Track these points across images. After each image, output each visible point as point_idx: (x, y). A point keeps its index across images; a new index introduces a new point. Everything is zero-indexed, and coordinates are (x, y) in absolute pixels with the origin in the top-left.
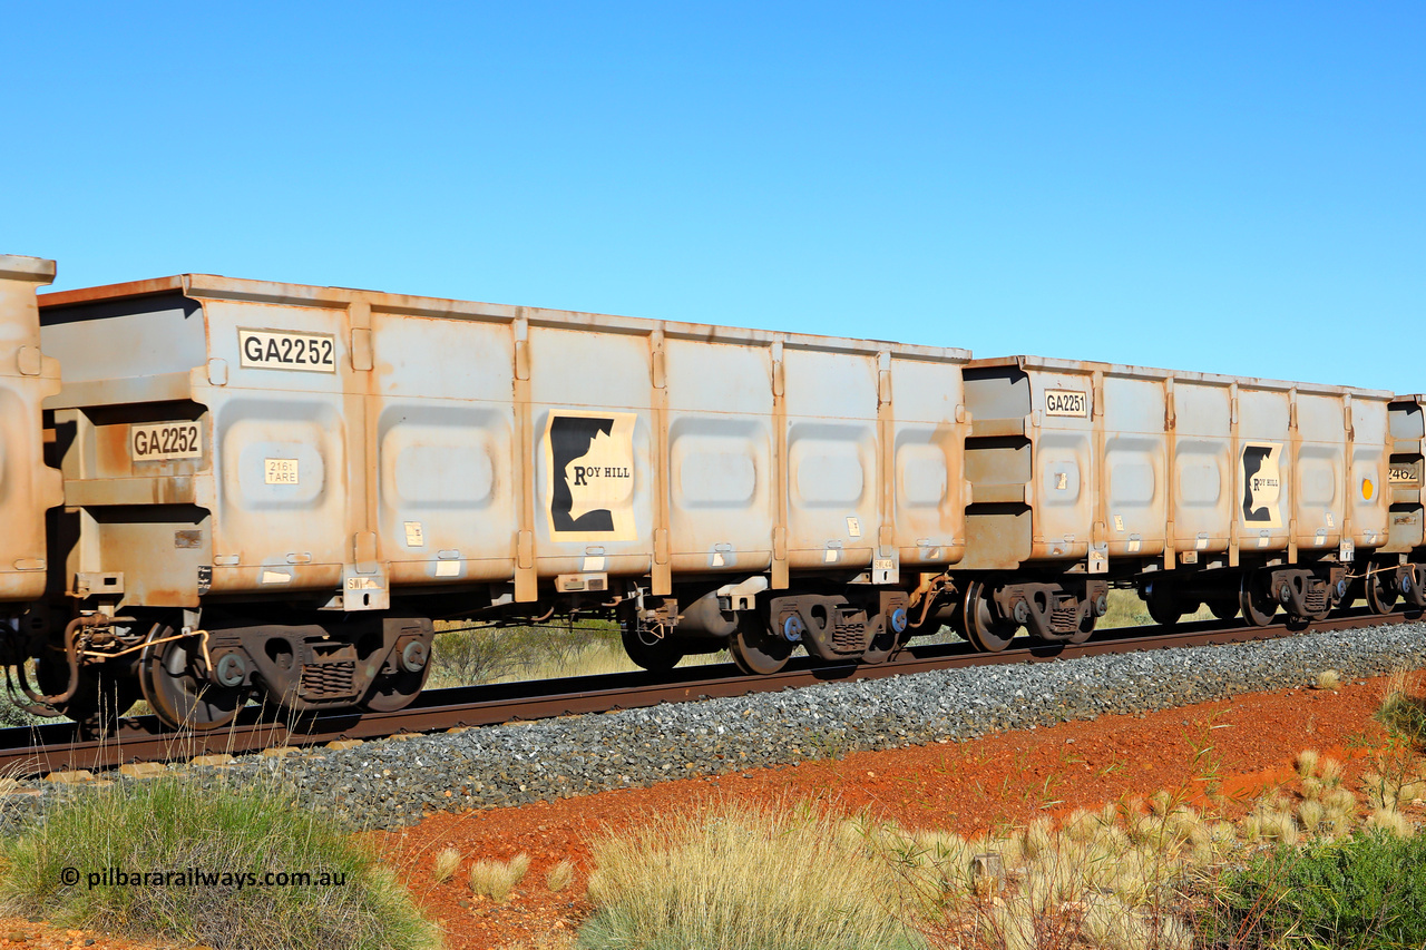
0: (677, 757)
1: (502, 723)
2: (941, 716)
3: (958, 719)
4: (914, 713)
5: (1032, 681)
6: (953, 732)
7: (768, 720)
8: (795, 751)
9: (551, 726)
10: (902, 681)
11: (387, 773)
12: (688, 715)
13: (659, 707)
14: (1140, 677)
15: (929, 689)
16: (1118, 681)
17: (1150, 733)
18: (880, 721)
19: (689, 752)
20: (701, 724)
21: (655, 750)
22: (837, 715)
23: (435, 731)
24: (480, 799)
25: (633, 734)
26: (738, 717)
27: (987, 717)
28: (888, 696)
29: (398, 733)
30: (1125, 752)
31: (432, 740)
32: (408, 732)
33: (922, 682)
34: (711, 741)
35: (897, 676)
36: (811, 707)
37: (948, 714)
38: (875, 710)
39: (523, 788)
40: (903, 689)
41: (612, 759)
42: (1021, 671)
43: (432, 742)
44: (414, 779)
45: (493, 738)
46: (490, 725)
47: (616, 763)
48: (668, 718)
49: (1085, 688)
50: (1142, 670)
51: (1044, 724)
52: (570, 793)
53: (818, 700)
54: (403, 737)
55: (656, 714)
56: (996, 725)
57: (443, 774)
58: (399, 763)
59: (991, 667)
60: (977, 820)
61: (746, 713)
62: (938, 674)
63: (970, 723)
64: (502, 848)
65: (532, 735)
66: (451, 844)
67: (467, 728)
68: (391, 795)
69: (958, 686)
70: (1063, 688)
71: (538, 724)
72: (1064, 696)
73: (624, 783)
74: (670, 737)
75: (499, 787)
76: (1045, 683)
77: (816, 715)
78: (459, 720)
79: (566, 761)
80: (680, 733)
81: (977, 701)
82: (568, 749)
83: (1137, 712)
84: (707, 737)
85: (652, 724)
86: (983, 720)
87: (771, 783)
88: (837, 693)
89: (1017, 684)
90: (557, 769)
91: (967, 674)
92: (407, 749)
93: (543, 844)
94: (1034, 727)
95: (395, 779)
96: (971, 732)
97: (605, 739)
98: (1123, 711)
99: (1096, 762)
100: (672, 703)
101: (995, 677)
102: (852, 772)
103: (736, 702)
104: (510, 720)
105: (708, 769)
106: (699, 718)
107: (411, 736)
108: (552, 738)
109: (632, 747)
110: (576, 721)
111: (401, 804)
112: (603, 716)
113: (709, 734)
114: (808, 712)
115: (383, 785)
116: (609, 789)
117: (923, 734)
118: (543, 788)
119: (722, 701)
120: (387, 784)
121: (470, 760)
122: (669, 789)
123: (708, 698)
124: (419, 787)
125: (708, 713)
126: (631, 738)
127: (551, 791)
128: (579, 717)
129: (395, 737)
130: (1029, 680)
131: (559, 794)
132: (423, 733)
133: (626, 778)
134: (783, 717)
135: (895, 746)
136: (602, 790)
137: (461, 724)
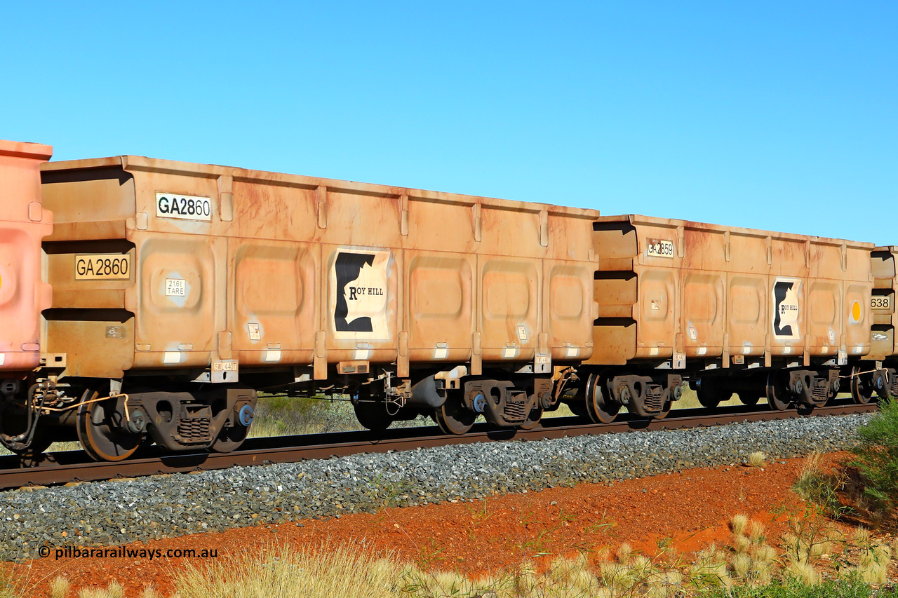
0: (245, 509)
1: (108, 479)
2: (453, 481)
3: (466, 484)
4: (431, 478)
5: (525, 455)
6: (462, 494)
7: (317, 481)
8: (337, 506)
9: (147, 482)
10: (423, 452)
11: (17, 517)
12: (254, 476)
13: (232, 469)
14: (610, 453)
15: (444, 460)
16: (592, 457)
17: (617, 499)
18: (406, 484)
19: (254, 505)
20: (264, 484)
21: (228, 503)
22: (371, 479)
23: (55, 485)
24: (89, 539)
25: (211, 491)
26: (293, 479)
27: (489, 482)
28: (411, 465)
29: (26, 486)
30: (596, 512)
31: (53, 492)
32: (34, 485)
33: (439, 454)
34: (272, 496)
35: (419, 449)
36: (351, 472)
37: (458, 480)
38: (401, 475)
39: (123, 531)
40: (423, 458)
41: (194, 509)
42: (516, 447)
43: (53, 493)
44: (38, 522)
45: (101, 491)
46: (99, 481)
47: (197, 512)
48: (239, 478)
49: (567, 461)
50: (611, 448)
51: (533, 489)
52: (160, 536)
53: (357, 466)
54: (30, 489)
55: (230, 475)
56: (496, 489)
57: (61, 519)
58: (26, 509)
59: (493, 443)
60: (479, 564)
61: (300, 475)
62: (451, 448)
63: (476, 487)
64: (105, 578)
65: (132, 489)
66: (65, 574)
67: (81, 483)
68: (20, 535)
69: (467, 457)
70: (549, 461)
71: (137, 481)
72: (550, 468)
73: (203, 529)
74: (240, 493)
75: (104, 530)
76: (535, 457)
77: (355, 478)
78: (75, 476)
79: (158, 510)
80: (248, 490)
81: (481, 470)
82: (160, 501)
83: (607, 481)
84: (269, 494)
85: (226, 483)
86: (486, 485)
87: (318, 531)
88: (372, 462)
89: (513, 457)
90: (150, 516)
91: (474, 448)
92: (33, 499)
93: (138, 575)
94: (526, 491)
95: (22, 522)
96: (476, 494)
97: (189, 493)
98: (595, 480)
99: (574, 520)
100: (242, 466)
101: (496, 451)
102: (382, 524)
103: (293, 466)
104: (115, 477)
105: (269, 519)
106: (263, 478)
107: (36, 488)
108: (147, 492)
109: (210, 500)
110: (166, 479)
111: (27, 541)
112: (188, 476)
113: (270, 491)
114: (349, 476)
115: (14, 526)
116: (191, 533)
117: (438, 495)
118: (139, 531)
119: (282, 465)
120: (17, 525)
121: (82, 508)
122: (238, 534)
123: (270, 463)
124: (41, 529)
125: (270, 475)
126: (209, 493)
127: (145, 533)
128: (169, 476)
129: (24, 488)
130: (523, 454)
131: (151, 536)
132: (46, 486)
133: (204, 525)
134: (329, 479)
135: (416, 504)
136: (185, 534)
137: (76, 480)
